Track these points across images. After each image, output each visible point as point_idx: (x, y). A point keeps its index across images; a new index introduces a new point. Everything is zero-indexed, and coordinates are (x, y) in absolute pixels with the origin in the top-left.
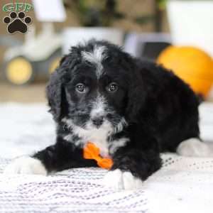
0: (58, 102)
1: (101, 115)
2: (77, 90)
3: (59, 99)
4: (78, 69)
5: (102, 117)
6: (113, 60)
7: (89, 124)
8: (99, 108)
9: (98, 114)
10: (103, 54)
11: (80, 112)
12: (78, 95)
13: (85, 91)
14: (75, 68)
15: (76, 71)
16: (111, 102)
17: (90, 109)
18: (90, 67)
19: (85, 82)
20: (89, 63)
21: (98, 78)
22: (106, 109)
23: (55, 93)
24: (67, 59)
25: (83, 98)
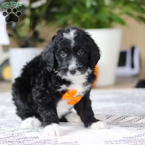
0: (52, 61)
2: (61, 55)
3: (53, 59)
4: (61, 42)
5: (75, 69)
7: (69, 74)
8: (73, 65)
9: (72, 68)
11: (63, 67)
13: (65, 56)
15: (60, 44)
16: (80, 61)
17: (68, 65)
18: (67, 42)
19: (65, 50)
20: (67, 39)
21: (72, 47)
22: (77, 65)
23: (49, 57)
24: (56, 38)
25: (65, 59)
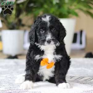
1: (50, 39)
3: (35, 36)
5: (50, 40)
6: (53, 20)
7: (46, 43)
8: (49, 37)
10: (49, 18)
11: (42, 39)
13: (44, 32)
14: (40, 24)
16: (53, 35)
19: (44, 29)
20: (45, 22)
21: (48, 27)
22: (52, 37)
23: (33, 34)
24: (37, 21)
25: (43, 34)
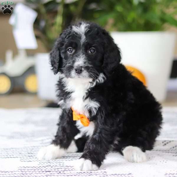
1: (81, 65)
2: (68, 52)
4: (69, 37)
5: (82, 67)
7: (73, 73)
9: (79, 65)
10: (86, 27)
12: (69, 55)
13: (74, 51)
15: (67, 38)
17: (74, 62)
18: (76, 36)
19: (73, 46)
20: (76, 33)
21: (82, 44)
25: (71, 56)
